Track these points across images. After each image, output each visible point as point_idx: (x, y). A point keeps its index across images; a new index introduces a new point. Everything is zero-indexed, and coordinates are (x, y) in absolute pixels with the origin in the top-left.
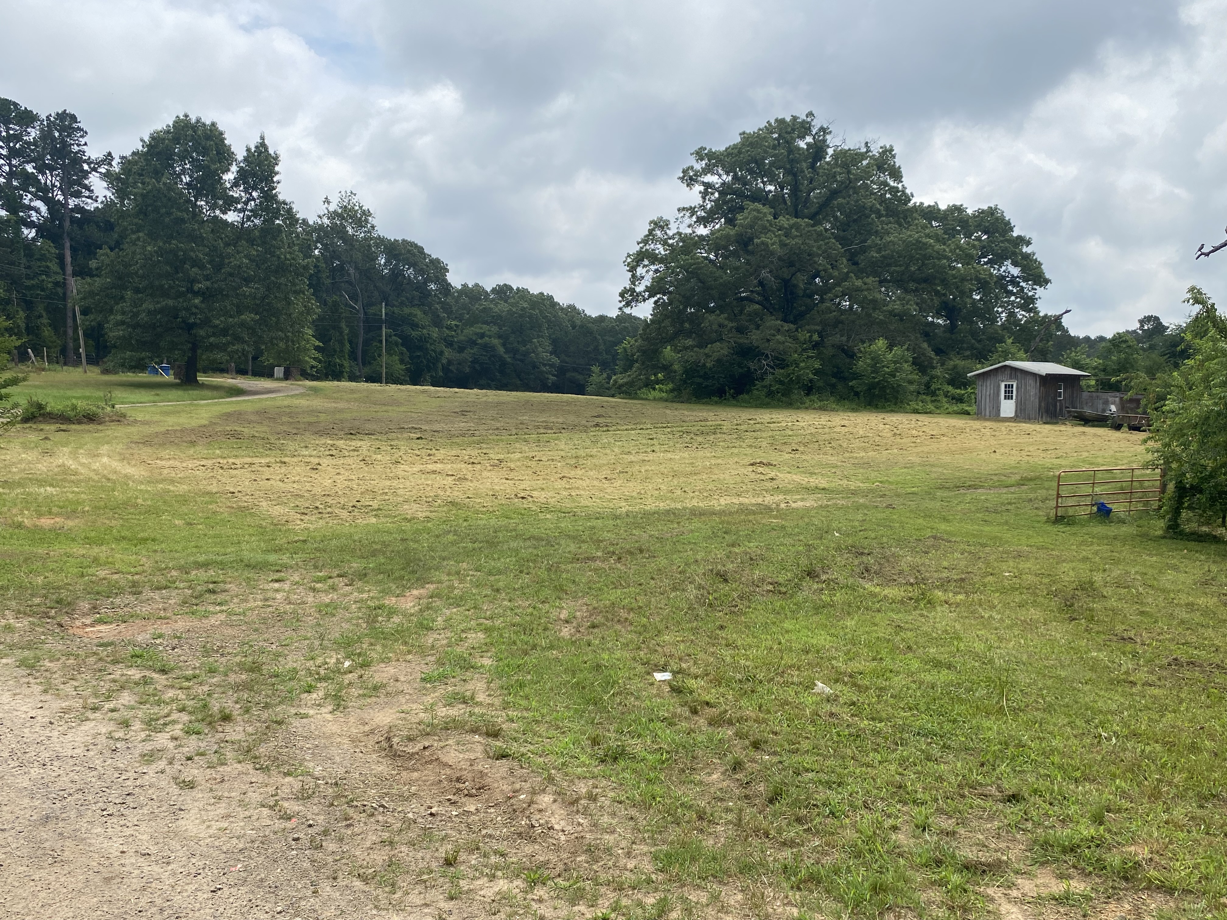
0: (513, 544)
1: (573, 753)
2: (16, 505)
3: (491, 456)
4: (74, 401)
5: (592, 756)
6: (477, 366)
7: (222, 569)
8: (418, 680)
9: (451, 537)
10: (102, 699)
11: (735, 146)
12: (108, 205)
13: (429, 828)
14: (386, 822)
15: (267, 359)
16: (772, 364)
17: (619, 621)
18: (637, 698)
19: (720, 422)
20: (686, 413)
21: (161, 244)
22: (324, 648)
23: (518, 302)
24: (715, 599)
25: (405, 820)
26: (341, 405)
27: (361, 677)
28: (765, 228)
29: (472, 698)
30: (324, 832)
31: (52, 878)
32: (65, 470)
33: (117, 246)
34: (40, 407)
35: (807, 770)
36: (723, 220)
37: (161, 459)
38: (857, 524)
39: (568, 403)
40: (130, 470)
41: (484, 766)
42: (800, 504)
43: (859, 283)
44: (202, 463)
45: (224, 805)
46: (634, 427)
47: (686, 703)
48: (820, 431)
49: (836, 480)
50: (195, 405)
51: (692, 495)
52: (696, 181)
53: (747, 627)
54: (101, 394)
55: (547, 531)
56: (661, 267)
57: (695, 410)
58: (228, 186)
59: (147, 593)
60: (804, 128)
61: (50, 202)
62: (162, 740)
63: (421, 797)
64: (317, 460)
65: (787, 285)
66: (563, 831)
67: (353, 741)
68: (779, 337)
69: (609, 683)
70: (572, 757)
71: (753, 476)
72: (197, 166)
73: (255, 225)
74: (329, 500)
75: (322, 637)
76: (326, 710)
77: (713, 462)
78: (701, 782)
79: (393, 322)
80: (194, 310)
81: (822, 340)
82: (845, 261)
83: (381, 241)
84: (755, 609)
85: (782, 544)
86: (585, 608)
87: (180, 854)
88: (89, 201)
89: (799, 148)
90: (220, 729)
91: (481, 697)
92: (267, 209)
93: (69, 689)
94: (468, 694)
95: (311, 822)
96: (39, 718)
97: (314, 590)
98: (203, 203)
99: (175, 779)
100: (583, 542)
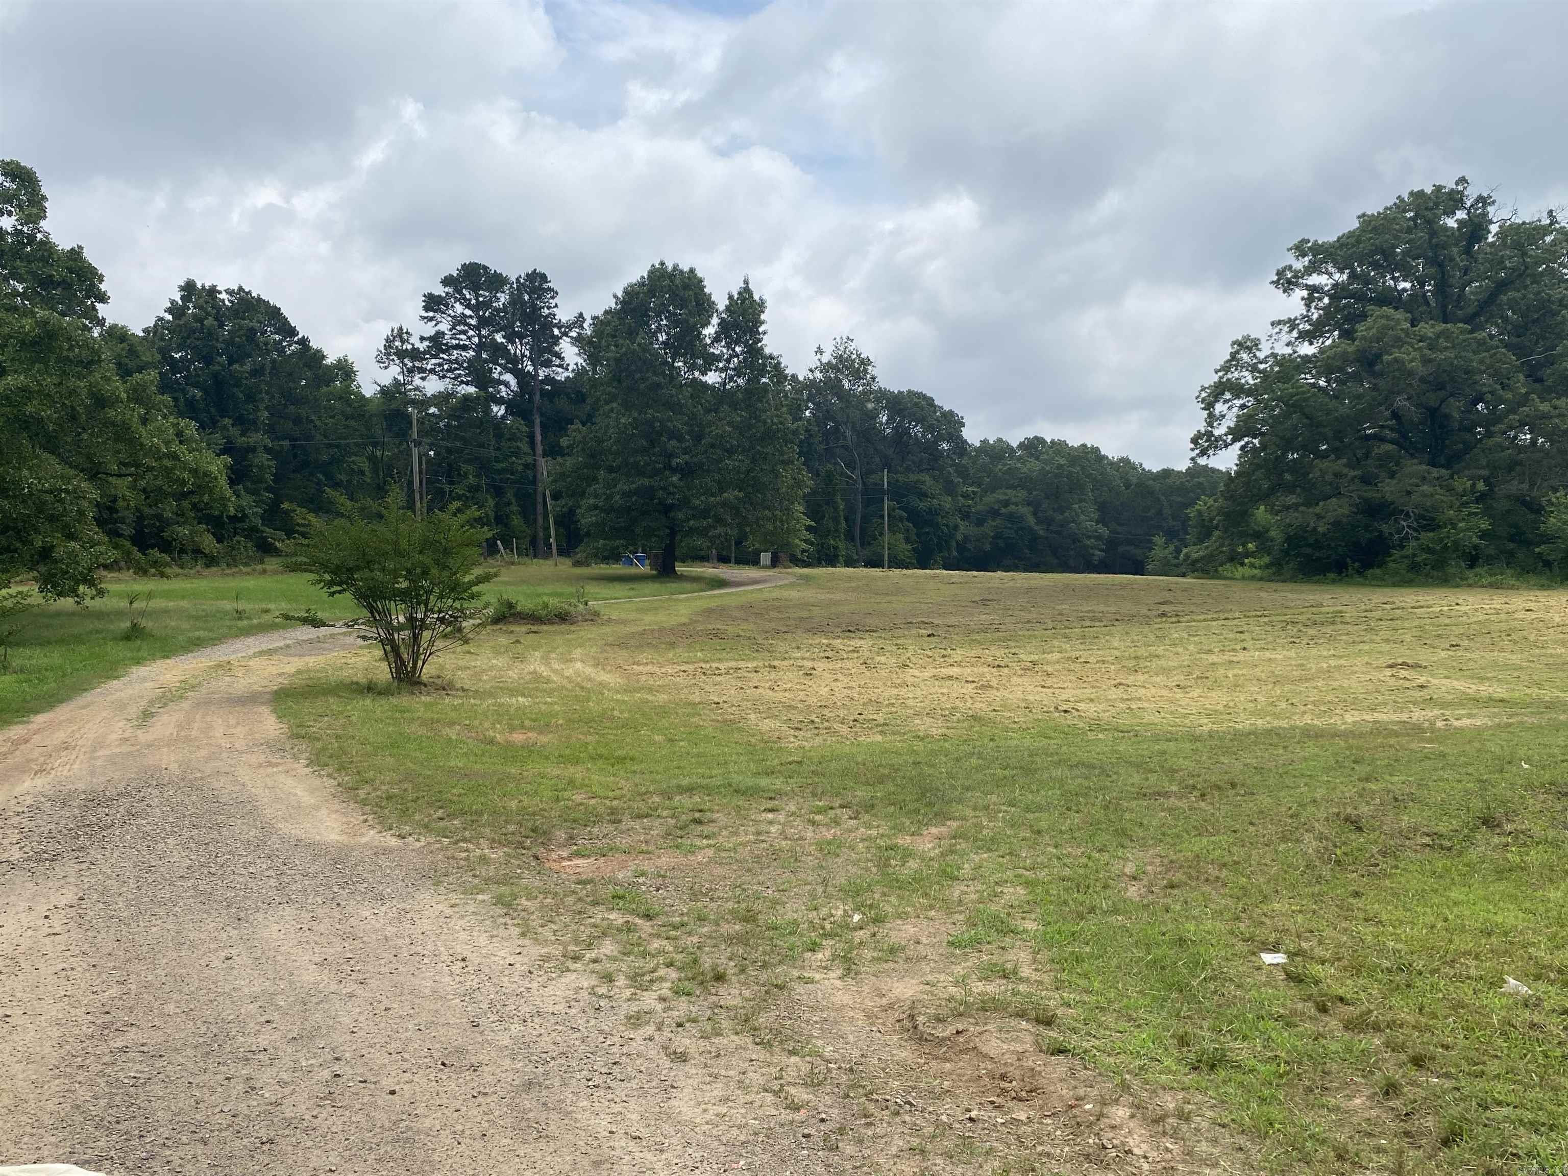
0: (1057, 773)
1: (1153, 1055)
2: (487, 717)
3: (1021, 656)
4: (545, 599)
5: (1179, 1061)
6: (1001, 544)
7: (709, 795)
8: (944, 944)
9: (974, 761)
10: (583, 946)
11: (1351, 234)
12: (580, 373)
13: (969, 1137)
14: (915, 1125)
15: (751, 544)
16: (1415, 525)
17: (1207, 880)
18: (1239, 986)
19: (1340, 608)
20: (1290, 596)
21: (636, 415)
22: (829, 897)
23: (1053, 459)
24: (1345, 854)
25: (937, 1123)
26: (837, 596)
27: (874, 935)
28: (1398, 339)
29: (1015, 972)
30: (839, 1129)
31: (538, 1155)
32: (537, 677)
33: (588, 420)
34: (510, 606)
35: (1499, 1104)
36: (1336, 333)
37: (638, 664)
38: (1557, 751)
39: (1123, 586)
40: (604, 677)
41: (1035, 1061)
42: (1466, 722)
43: (1545, 407)
44: (683, 668)
45: (721, 1085)
46: (1215, 616)
47: (1309, 998)
48: (1493, 618)
49: (1521, 687)
50: (675, 600)
51: (1303, 708)
52: (1297, 285)
53: (1396, 895)
54: (573, 590)
55: (1100, 757)
56: (1250, 401)
57: (1302, 592)
58: (708, 341)
59: (627, 823)
60: (1454, 200)
61: (519, 374)
62: (649, 1000)
63: (958, 1096)
64: (809, 664)
65: (1434, 415)
66: (1146, 1157)
67: (869, 1017)
68: (1425, 488)
69: (1197, 964)
70: (1153, 1059)
71: (1392, 682)
72: (675, 321)
73: (738, 386)
74: (826, 712)
75: (825, 882)
76: (835, 975)
77: (1333, 663)
78: (1337, 1109)
79: (898, 492)
80: (671, 489)
81: (1491, 490)
82: (1521, 377)
83: (883, 395)
84: (1404, 869)
85: (1441, 779)
86: (1158, 861)
87: (674, 1141)
88: (560, 370)
89: (1446, 228)
90: (713, 991)
91: (1025, 972)
92: (751, 366)
93: (547, 933)
94: (1009, 966)
95: (824, 1116)
96: (517, 966)
97: (813, 823)
98: (681, 364)
99: (665, 1048)
100: (1151, 771)
